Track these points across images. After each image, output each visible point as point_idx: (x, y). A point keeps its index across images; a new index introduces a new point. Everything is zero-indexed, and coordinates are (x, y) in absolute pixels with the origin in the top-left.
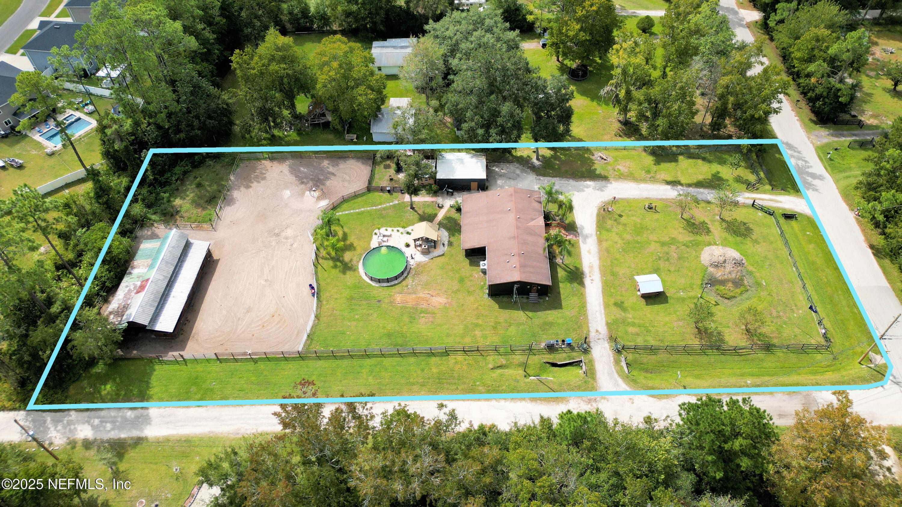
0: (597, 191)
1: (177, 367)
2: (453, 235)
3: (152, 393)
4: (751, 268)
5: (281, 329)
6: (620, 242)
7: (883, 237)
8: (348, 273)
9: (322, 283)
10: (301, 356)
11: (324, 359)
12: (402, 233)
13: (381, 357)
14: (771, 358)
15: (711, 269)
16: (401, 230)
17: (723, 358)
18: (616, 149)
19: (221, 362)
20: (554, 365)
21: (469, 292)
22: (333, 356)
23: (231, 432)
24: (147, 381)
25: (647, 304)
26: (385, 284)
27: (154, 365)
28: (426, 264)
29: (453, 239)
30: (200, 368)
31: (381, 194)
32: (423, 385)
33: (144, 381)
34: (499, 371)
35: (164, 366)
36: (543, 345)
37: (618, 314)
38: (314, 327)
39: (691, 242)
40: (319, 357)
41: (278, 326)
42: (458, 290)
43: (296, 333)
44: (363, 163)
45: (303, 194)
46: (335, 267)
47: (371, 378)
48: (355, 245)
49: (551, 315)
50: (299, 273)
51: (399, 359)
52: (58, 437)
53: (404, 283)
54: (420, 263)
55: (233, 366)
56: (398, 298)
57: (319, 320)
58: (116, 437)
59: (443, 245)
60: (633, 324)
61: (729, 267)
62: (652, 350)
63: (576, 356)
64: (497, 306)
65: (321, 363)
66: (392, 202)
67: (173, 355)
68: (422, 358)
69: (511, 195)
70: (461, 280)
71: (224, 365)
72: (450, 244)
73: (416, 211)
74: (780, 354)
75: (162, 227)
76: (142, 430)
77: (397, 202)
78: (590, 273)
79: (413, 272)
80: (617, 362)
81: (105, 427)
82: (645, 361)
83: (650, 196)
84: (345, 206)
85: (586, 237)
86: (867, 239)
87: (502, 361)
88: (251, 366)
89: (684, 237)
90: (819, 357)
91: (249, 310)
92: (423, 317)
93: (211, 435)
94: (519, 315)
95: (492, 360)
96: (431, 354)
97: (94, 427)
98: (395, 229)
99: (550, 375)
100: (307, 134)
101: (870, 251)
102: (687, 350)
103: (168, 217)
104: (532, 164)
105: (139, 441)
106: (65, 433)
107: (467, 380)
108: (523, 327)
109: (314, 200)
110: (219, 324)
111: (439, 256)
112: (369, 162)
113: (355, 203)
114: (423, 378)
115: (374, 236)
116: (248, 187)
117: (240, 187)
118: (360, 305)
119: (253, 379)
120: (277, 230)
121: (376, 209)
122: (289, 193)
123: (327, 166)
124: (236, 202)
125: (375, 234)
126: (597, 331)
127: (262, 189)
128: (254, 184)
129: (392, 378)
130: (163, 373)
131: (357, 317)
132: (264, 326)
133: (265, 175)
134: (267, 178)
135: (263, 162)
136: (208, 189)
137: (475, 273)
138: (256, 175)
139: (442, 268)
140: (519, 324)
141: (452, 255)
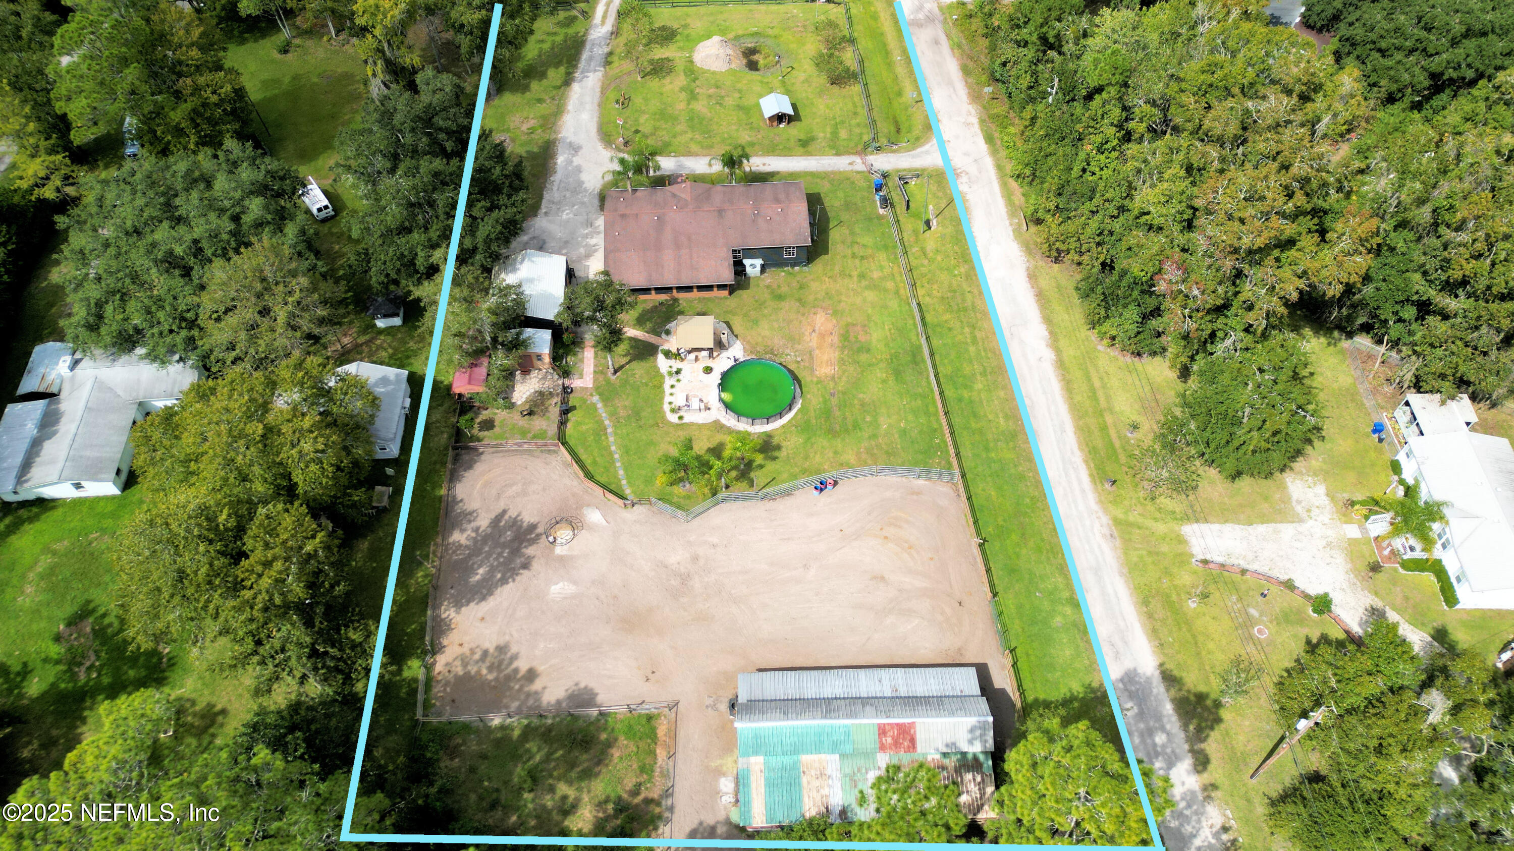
1: (1023, 665)
3: (1081, 690)
4: (731, 36)
5: (911, 520)
8: (776, 444)
9: (804, 477)
12: (678, 381)
15: (732, 66)
16: (669, 382)
19: (998, 594)
20: (908, 205)
21: (801, 288)
25: (800, 120)
28: (749, 343)
30: (1015, 624)
31: (571, 425)
34: (931, 254)
36: (881, 212)
37: (820, 146)
39: (686, 75)
41: (906, 526)
42: (800, 300)
43: (915, 497)
44: (470, 467)
45: (565, 559)
46: (764, 467)
47: (976, 386)
48: (711, 444)
50: (782, 519)
52: (1210, 823)
53: (791, 366)
56: (823, 371)
58: (1175, 718)
61: (729, 52)
63: (893, 182)
64: (824, 258)
66: (594, 405)
67: (1001, 680)
70: (779, 297)
71: (1002, 587)
73: (620, 368)
76: (1148, 680)
77: (596, 398)
79: (767, 356)
80: (894, 151)
81: (1164, 746)
82: (885, 130)
83: (597, 101)
84: (602, 474)
87: (914, 251)
88: (993, 547)
89: (679, 79)
91: (879, 579)
92: (857, 338)
93: (1123, 572)
94: (836, 235)
97: (1170, 765)
98: (668, 390)
99: (924, 210)
102: (866, 96)
105: (1169, 679)
106: (1196, 813)
107: (954, 282)
108: (857, 230)
109: (583, 535)
110: (917, 621)
111: (730, 327)
112: (466, 457)
113: (595, 462)
114: (962, 328)
115: (685, 420)
116: (531, 675)
117: (528, 695)
118: (845, 418)
119: (1014, 537)
120: (673, 582)
121: (615, 426)
122: (561, 585)
123: (469, 533)
124: (582, 685)
125: (681, 418)
126: (851, 164)
127: (542, 645)
128: (523, 665)
129: (971, 362)
130: (1038, 685)
131: (868, 419)
132: (910, 547)
133: (491, 650)
134: (501, 642)
135: (439, 668)
136: (538, 758)
137: (762, 284)
138: (490, 669)
139: (756, 322)
140: (853, 233)
141: (726, 312)
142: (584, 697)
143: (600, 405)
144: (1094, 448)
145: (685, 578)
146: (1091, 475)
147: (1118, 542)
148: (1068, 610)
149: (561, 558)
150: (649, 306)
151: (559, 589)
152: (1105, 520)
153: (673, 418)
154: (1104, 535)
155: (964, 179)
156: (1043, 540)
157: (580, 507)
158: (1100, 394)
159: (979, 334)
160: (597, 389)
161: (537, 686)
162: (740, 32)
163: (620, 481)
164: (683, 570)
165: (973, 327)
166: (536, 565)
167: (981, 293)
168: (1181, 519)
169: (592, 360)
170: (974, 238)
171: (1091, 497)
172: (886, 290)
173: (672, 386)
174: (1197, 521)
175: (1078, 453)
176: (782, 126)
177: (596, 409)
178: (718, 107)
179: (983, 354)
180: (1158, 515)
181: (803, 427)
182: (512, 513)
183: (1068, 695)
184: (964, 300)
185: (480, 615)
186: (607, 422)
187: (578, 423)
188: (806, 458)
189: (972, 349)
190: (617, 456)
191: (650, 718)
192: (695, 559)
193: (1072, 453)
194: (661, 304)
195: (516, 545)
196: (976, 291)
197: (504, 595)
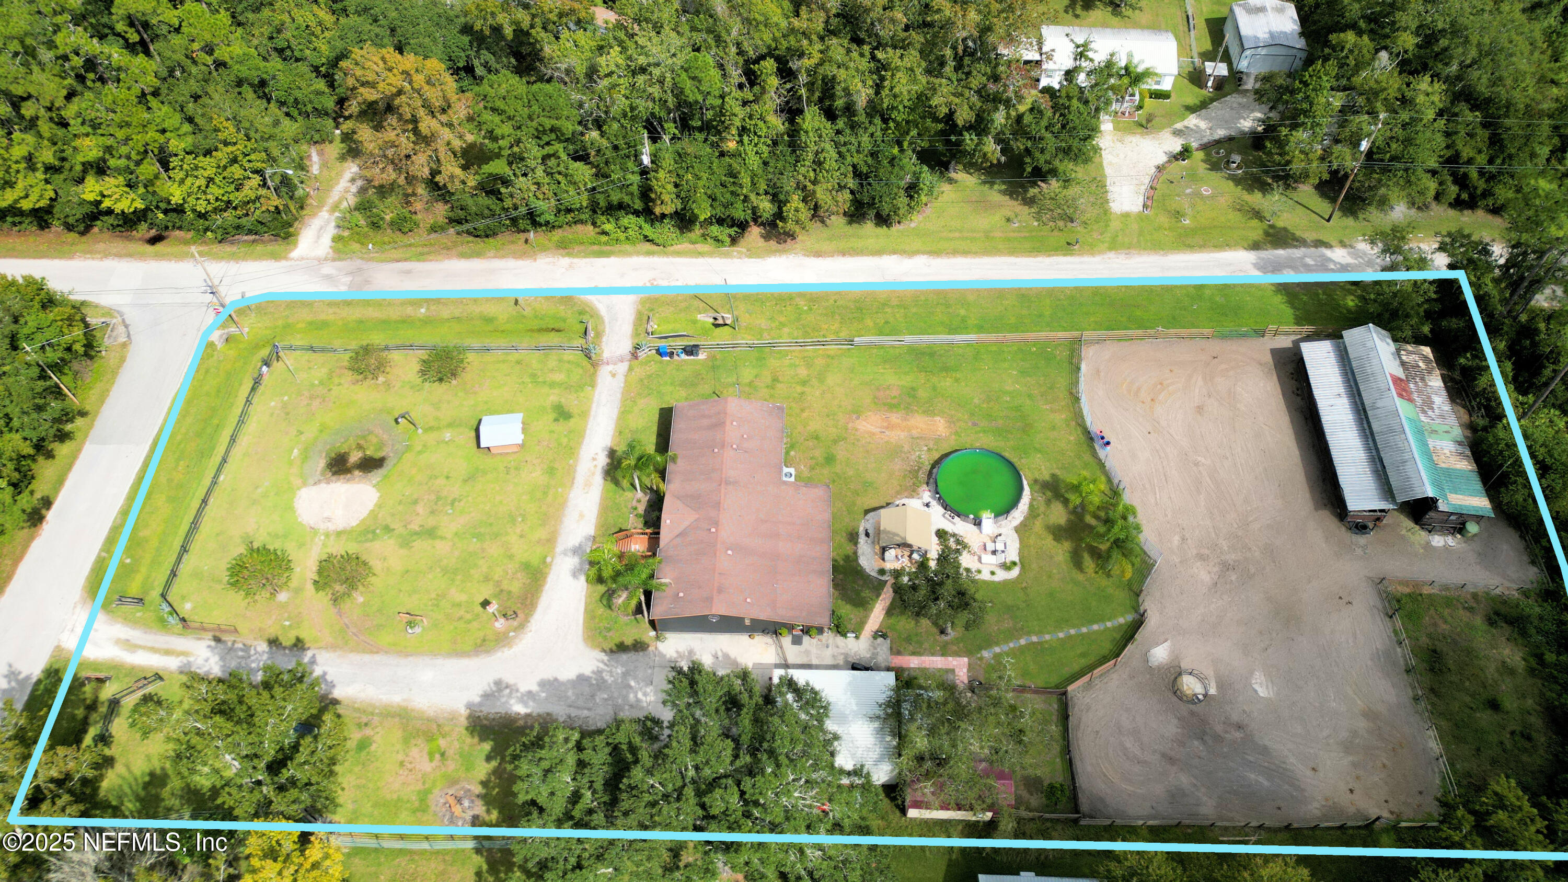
0: (511, 681)
6: (513, 539)
8: (1046, 477)
9: (1087, 457)
21: (817, 438)
23: (1139, 256)
28: (898, 493)
29: (848, 549)
32: (885, 305)
36: (703, 355)
37: (571, 401)
38: (1076, 383)
42: (835, 442)
48: (1050, 538)
50: (1141, 480)
53: (937, 456)
54: (911, 497)
56: (941, 429)
57: (1071, 393)
59: (867, 535)
60: (552, 385)
69: (720, 591)
72: (853, 537)
73: (934, 626)
77: (985, 653)
78: (593, 474)
79: (922, 476)
80: (598, 335)
85: (576, 551)
89: (381, 551)
91: (1200, 410)
92: (892, 396)
107: (821, 311)
108: (730, 379)
109: (1187, 664)
110: (1239, 389)
111: (874, 509)
113: (1083, 655)
115: (1017, 560)
116: (1371, 715)
118: (1007, 417)
120: (1233, 579)
121: (1029, 633)
122: (1256, 687)
123: (1201, 795)
125: (1014, 563)
126: (613, 375)
127: (1334, 705)
128: (1361, 724)
131: (1007, 398)
132: (1161, 384)
133: (1351, 758)
134: (1338, 748)
135: (1382, 812)
138: (1373, 758)
143: (997, 650)
145: (1226, 567)
146: (1065, 255)
147: (1133, 252)
148: (1208, 292)
149: (1220, 686)
151: (1262, 688)
152: (1111, 255)
153: (1015, 572)
154: (1127, 258)
155: (662, 282)
157: (1150, 670)
160: (968, 653)
163: (1107, 629)
164: (1216, 569)
166: (1237, 716)
168: (1106, 212)
169: (923, 658)
171: (1087, 259)
175: (1040, 259)
177: (1002, 653)
180: (1102, 224)
181: (1023, 451)
182: (1165, 746)
184: (846, 307)
185: (1309, 773)
186: (1023, 642)
188: (1062, 453)
190: (1072, 632)
192: (1201, 557)
197: (1280, 746)
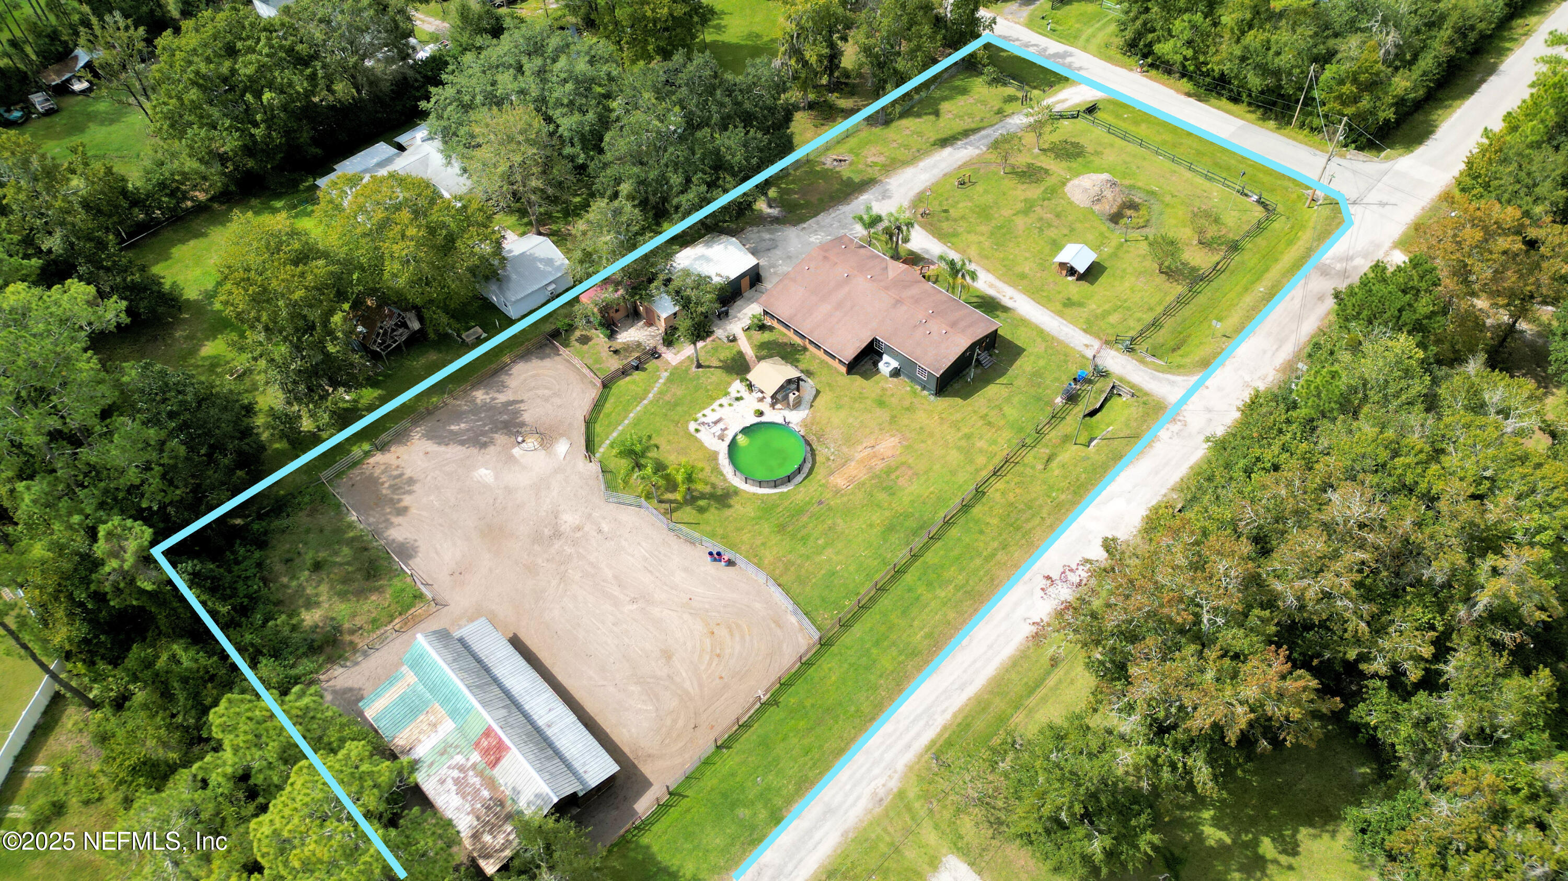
1: (674, 813)
2: (798, 361)
4: (1127, 182)
5: (747, 638)
6: (982, 239)
7: (1185, 80)
8: (731, 502)
10: (825, 644)
11: (856, 621)
12: (730, 405)
13: (916, 560)
14: (1246, 255)
15: (1096, 208)
16: (724, 401)
17: (1214, 284)
18: (838, 142)
19: (729, 748)
20: (1093, 414)
21: (908, 409)
22: (863, 608)
23: (870, 806)
24: (659, 869)
25: (1092, 284)
26: (799, 478)
27: (637, 842)
28: (814, 418)
29: (802, 366)
30: (710, 781)
31: (628, 378)
33: (656, 874)
34: (1054, 464)
35: (655, 828)
36: (1059, 400)
39: (1045, 191)
40: (845, 625)
41: (737, 638)
42: (893, 417)
43: (773, 625)
44: (542, 358)
45: (511, 459)
46: (701, 510)
47: (938, 591)
49: (1023, 366)
50: (665, 555)
51: (939, 544)
53: (819, 459)
54: (804, 420)
55: (751, 736)
56: (839, 480)
59: (801, 380)
60: (1107, 313)
61: (1108, 194)
62: (1155, 324)
63: (1104, 386)
64: (958, 401)
65: (857, 630)
66: (659, 378)
67: (644, 805)
68: (962, 520)
70: (881, 403)
71: (737, 746)
72: (808, 373)
73: (709, 367)
74: (1249, 246)
75: (337, 671)
77: (666, 374)
78: (999, 293)
79: (811, 438)
80: (1142, 362)
82: (1161, 340)
83: (946, 171)
84: (598, 428)
86: (1178, 91)
87: (1043, 451)
88: (774, 714)
89: (1034, 192)
90: (1276, 225)
91: (667, 655)
92: (897, 478)
93: (851, 835)
94: (992, 391)
95: (1032, 458)
96: (965, 508)
98: (715, 405)
99: (1103, 426)
100: (387, 376)
101: (1191, 100)
102: (1181, 301)
103: (328, 650)
104: (769, 216)
107: (1040, 501)
108: (1016, 400)
109: (542, 454)
110: (650, 708)
111: (816, 397)
112: (548, 351)
113: (609, 415)
114: (993, 539)
115: (698, 435)
116: (403, 511)
117: (387, 520)
118: (805, 526)
119: (802, 724)
120: (546, 530)
121: (651, 402)
122: (488, 472)
123: (487, 398)
124: (417, 544)
125: (697, 431)
126: (1087, 346)
127: (432, 498)
128: (407, 500)
129: (961, 570)
130: (664, 838)
131: (821, 542)
132: (718, 656)
133: (406, 477)
134: (415, 477)
135: (372, 460)
136: (338, 560)
137: (882, 384)
138: (390, 486)
139: (839, 407)
140: (1008, 400)
141: (829, 385)
142: (406, 551)
143: (661, 381)
144: (968, 725)
146: (933, 742)
147: (878, 810)
148: (763, 814)
149: (510, 456)
150: (781, 340)
151: (484, 474)
152: (894, 784)
153: (692, 427)
154: (875, 793)
155: (1176, 428)
156: (821, 747)
157: (562, 435)
158: (1041, 692)
159: (1001, 556)
160: (675, 369)
161: (396, 520)
162: (1140, 184)
163: (606, 439)
164: (562, 529)
165: (1004, 546)
166: (491, 449)
167: (1052, 528)
168: (958, 849)
170: (1113, 480)
171: (909, 757)
172: (972, 461)
173: (721, 405)
174: (972, 864)
175: (948, 716)
176: (1070, 278)
177: (656, 381)
178: (1036, 231)
179: (981, 573)
180: (944, 826)
181: (767, 508)
182: (523, 406)
183: (675, 868)
184: (1028, 520)
185: (429, 449)
186: (651, 395)
187: (634, 382)
188: (739, 530)
189: (978, 562)
190: (626, 422)
191: (419, 596)
192: (579, 529)
193: (944, 711)
194: (792, 345)
195: (500, 426)
196: (1048, 522)
197: (454, 452)
